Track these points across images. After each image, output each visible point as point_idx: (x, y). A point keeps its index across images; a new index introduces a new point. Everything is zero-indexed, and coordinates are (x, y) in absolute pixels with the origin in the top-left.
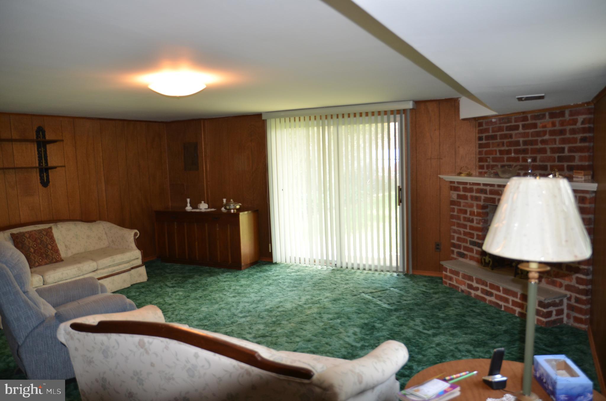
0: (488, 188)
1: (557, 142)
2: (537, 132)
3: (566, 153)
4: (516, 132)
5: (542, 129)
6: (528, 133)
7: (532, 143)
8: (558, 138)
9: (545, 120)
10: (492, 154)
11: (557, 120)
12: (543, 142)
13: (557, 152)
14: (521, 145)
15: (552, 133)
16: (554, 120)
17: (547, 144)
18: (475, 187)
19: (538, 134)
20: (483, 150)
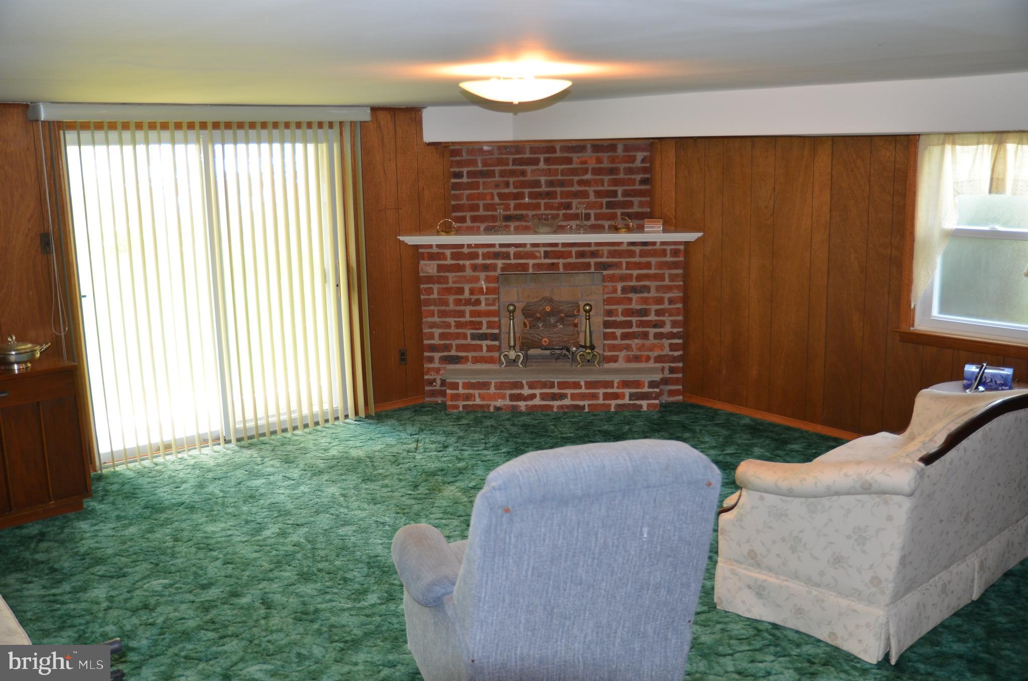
0: (512, 250)
1: (606, 184)
2: (571, 168)
3: (620, 198)
4: (534, 167)
5: (580, 166)
6: (557, 169)
7: (561, 184)
8: (606, 178)
9: (585, 155)
10: (484, 199)
11: (605, 156)
12: (581, 183)
13: (606, 197)
14: (543, 186)
15: (596, 171)
16: (600, 154)
17: (590, 186)
18: (480, 251)
19: (574, 172)
20: (463, 194)
